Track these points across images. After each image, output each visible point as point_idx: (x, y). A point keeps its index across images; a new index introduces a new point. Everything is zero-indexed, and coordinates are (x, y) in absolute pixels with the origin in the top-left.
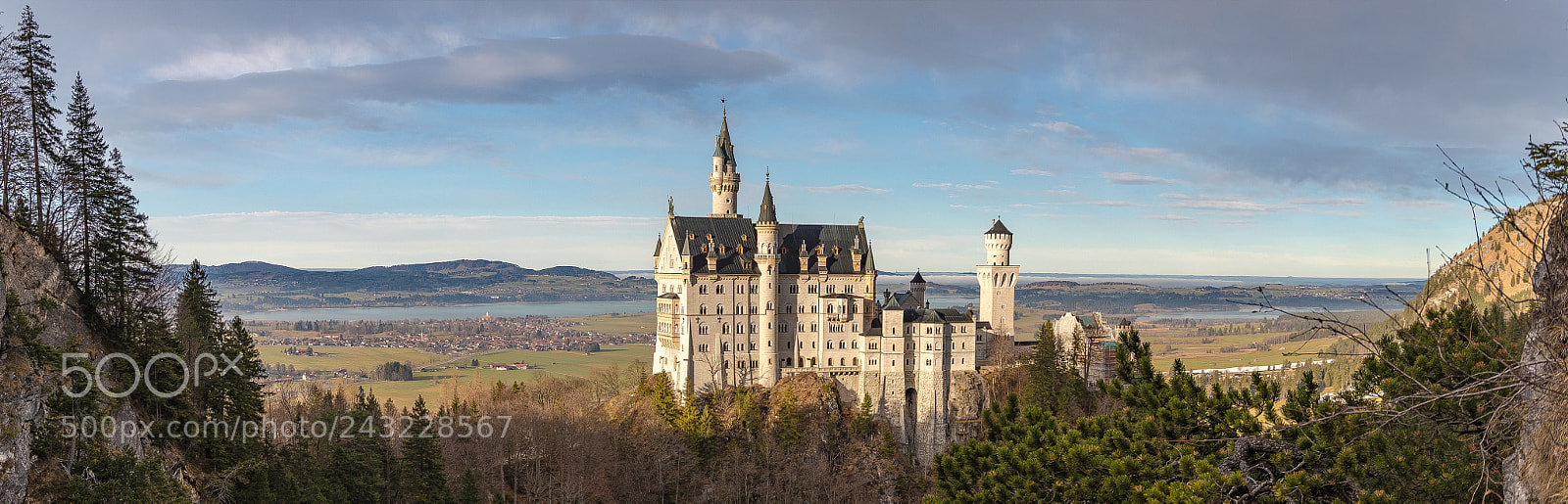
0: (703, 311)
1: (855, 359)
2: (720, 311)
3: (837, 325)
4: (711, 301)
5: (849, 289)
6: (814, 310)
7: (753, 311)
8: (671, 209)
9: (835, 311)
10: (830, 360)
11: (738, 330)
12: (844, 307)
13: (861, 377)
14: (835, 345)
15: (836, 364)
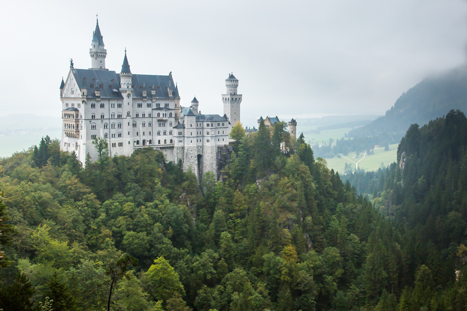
0: (93, 117)
1: (171, 141)
2: (102, 117)
3: (162, 123)
4: (98, 112)
5: (167, 105)
6: (150, 115)
7: (120, 116)
8: (72, 64)
9: (161, 116)
10: (159, 141)
11: (113, 126)
12: (166, 114)
13: (175, 150)
14: (162, 133)
15: (162, 143)
